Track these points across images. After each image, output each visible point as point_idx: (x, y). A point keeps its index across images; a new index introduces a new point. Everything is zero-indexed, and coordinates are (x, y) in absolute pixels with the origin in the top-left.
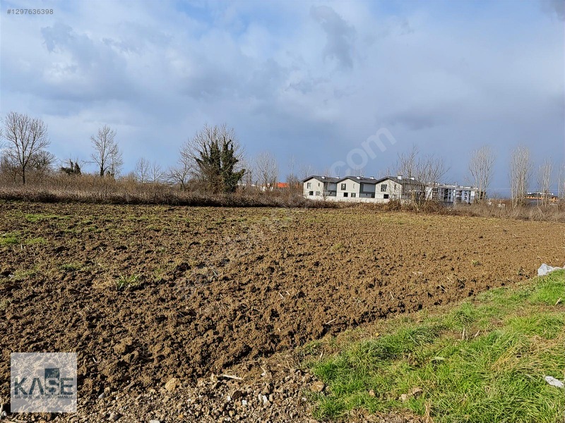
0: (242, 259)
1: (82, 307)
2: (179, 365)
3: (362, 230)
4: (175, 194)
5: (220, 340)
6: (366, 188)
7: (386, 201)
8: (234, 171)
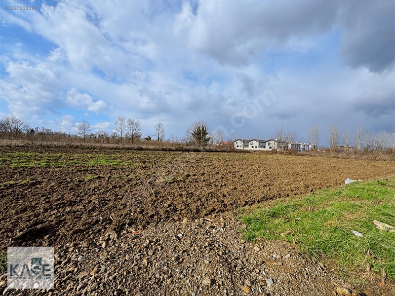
0: (210, 173)
1: (153, 189)
2: (188, 213)
3: (260, 162)
4: (184, 147)
5: (203, 205)
6: (261, 144)
7: (271, 150)
8: (206, 138)
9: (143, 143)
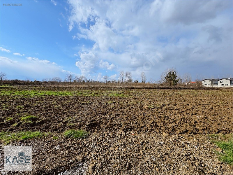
1: (141, 111)
2: (166, 130)
4: (159, 86)
8: (176, 79)
9: (134, 85)
